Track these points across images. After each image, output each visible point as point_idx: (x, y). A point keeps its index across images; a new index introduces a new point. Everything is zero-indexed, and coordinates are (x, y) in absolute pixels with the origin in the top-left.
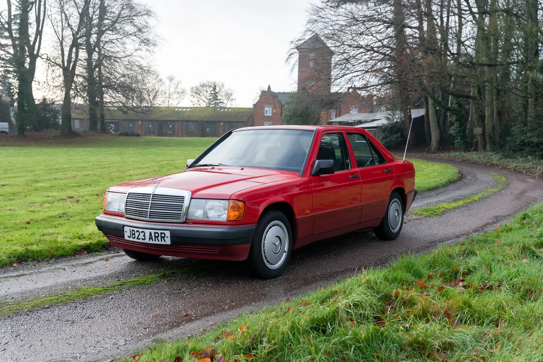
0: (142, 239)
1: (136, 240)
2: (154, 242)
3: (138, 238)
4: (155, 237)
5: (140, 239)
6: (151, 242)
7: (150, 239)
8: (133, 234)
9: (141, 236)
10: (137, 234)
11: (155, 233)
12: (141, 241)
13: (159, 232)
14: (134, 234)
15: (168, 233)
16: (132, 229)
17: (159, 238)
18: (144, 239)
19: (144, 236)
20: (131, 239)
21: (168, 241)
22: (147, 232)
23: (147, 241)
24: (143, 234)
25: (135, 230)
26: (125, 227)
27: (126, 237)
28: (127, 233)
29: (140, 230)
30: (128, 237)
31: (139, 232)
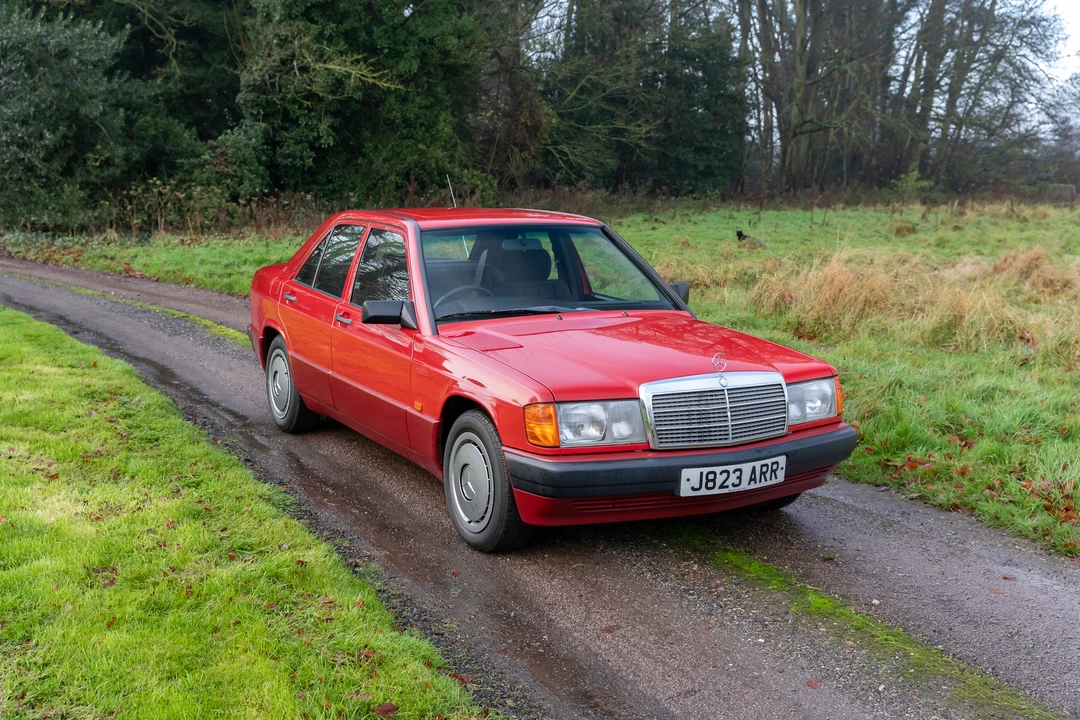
0: (734, 485)
1: (716, 491)
2: (758, 485)
3: (722, 487)
4: (762, 473)
5: (727, 487)
6: (753, 486)
7: (751, 480)
8: (708, 480)
9: (733, 478)
10: (720, 479)
11: (762, 466)
12: (732, 489)
13: (769, 461)
14: (714, 481)
15: (782, 460)
16: (706, 470)
17: (768, 475)
18: (738, 485)
19: (739, 478)
20: (704, 492)
21: (781, 476)
22: (747, 468)
23: (745, 486)
24: (738, 473)
25: (718, 470)
26: (684, 471)
27: (685, 491)
28: (690, 482)
29: (731, 468)
30: (693, 489)
31: (728, 472)
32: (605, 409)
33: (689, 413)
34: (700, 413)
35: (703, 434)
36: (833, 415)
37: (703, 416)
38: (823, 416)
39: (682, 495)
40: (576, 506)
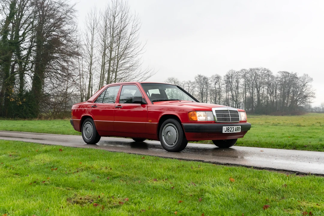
0: (233, 131)
1: (229, 132)
3: (230, 131)
4: (237, 129)
6: (236, 132)
7: (235, 130)
8: (228, 129)
11: (237, 127)
12: (232, 132)
14: (229, 130)
15: (240, 127)
16: (227, 127)
19: (233, 129)
20: (227, 132)
21: (240, 131)
22: (235, 127)
25: (230, 127)
26: (223, 127)
27: (224, 132)
28: (225, 129)
29: (232, 127)
30: (225, 131)
31: (231, 128)
32: (205, 113)
33: (222, 115)
34: (224, 115)
35: (225, 120)
36: (246, 120)
37: (225, 116)
38: (244, 120)
39: (223, 132)
40: (201, 135)
